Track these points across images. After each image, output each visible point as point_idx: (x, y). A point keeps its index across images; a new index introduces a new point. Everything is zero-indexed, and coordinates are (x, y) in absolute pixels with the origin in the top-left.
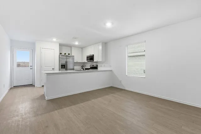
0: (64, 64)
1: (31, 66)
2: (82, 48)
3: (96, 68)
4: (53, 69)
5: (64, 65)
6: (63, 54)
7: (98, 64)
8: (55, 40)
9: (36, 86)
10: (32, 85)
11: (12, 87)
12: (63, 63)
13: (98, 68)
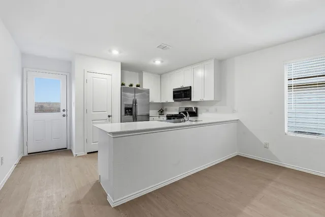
0: (131, 107)
1: (64, 110)
2: (161, 74)
3: (194, 114)
4: (109, 116)
5: (131, 109)
6: (127, 85)
7: (198, 107)
8: (115, 52)
9: (74, 153)
10: (65, 151)
11: (26, 154)
12: (129, 105)
13: (199, 115)
